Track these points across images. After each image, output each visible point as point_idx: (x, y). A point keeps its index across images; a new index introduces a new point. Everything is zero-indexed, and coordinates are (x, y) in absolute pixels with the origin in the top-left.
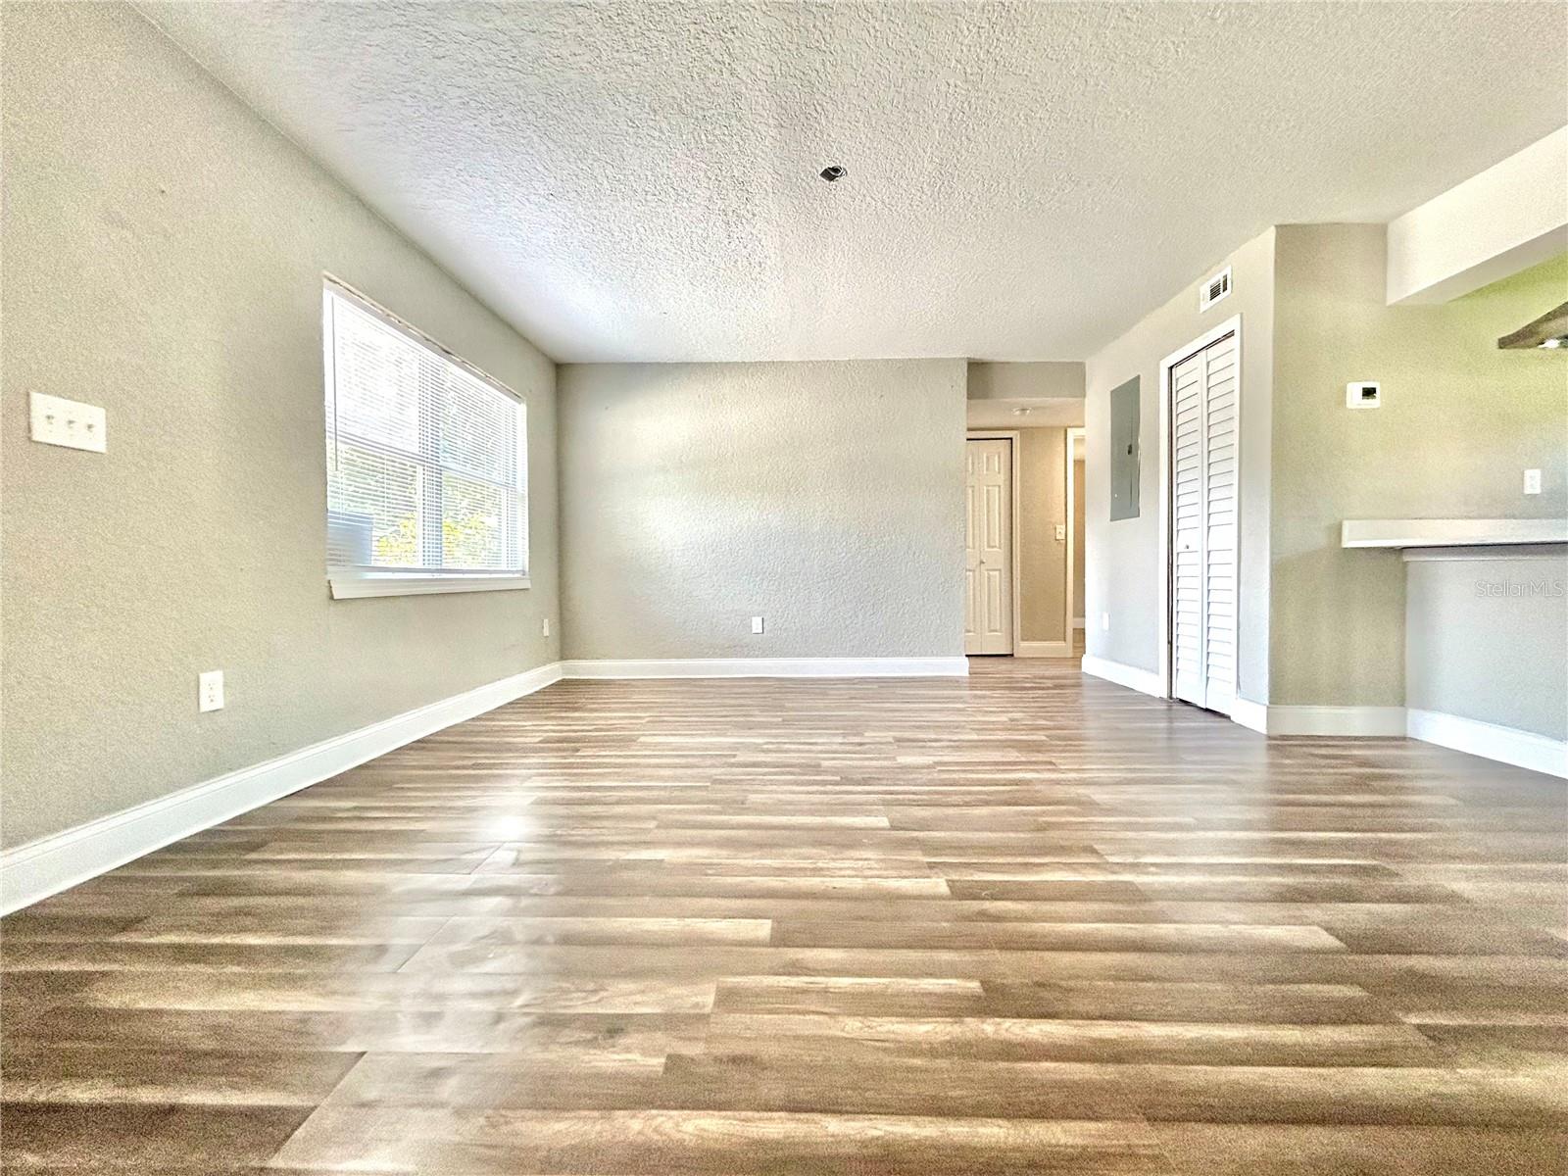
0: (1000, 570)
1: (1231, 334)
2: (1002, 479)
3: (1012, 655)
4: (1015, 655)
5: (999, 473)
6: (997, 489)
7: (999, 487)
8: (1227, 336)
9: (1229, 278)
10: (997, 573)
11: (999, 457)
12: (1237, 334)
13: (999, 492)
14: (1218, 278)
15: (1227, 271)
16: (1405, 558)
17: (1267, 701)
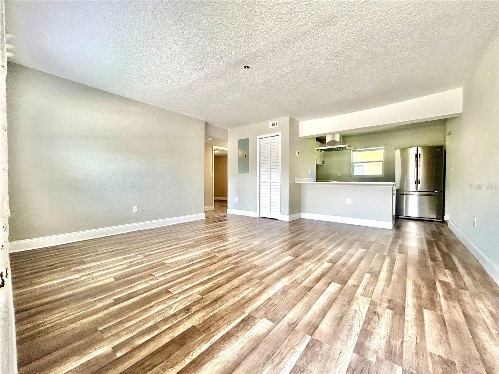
8: (277, 136)
9: (278, 123)
12: (280, 136)
14: (275, 122)
15: (277, 121)
16: (301, 185)
17: (288, 215)
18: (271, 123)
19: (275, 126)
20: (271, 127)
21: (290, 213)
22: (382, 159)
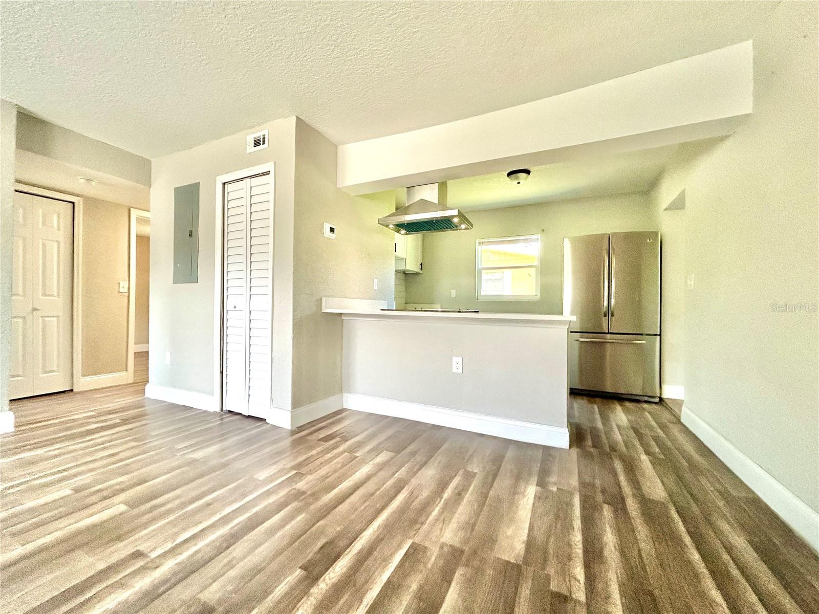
0: (58, 317)
1: (268, 173)
2: (63, 235)
3: (72, 390)
4: (75, 390)
5: (59, 229)
6: (55, 245)
7: (58, 242)
8: (264, 174)
9: (266, 137)
10: (55, 319)
11: (59, 217)
12: (272, 173)
13: (58, 247)
14: (259, 135)
15: (265, 132)
16: (343, 318)
17: (290, 408)
18: (250, 139)
19: (261, 147)
20: (251, 149)
21: (297, 403)
22: (536, 263)
